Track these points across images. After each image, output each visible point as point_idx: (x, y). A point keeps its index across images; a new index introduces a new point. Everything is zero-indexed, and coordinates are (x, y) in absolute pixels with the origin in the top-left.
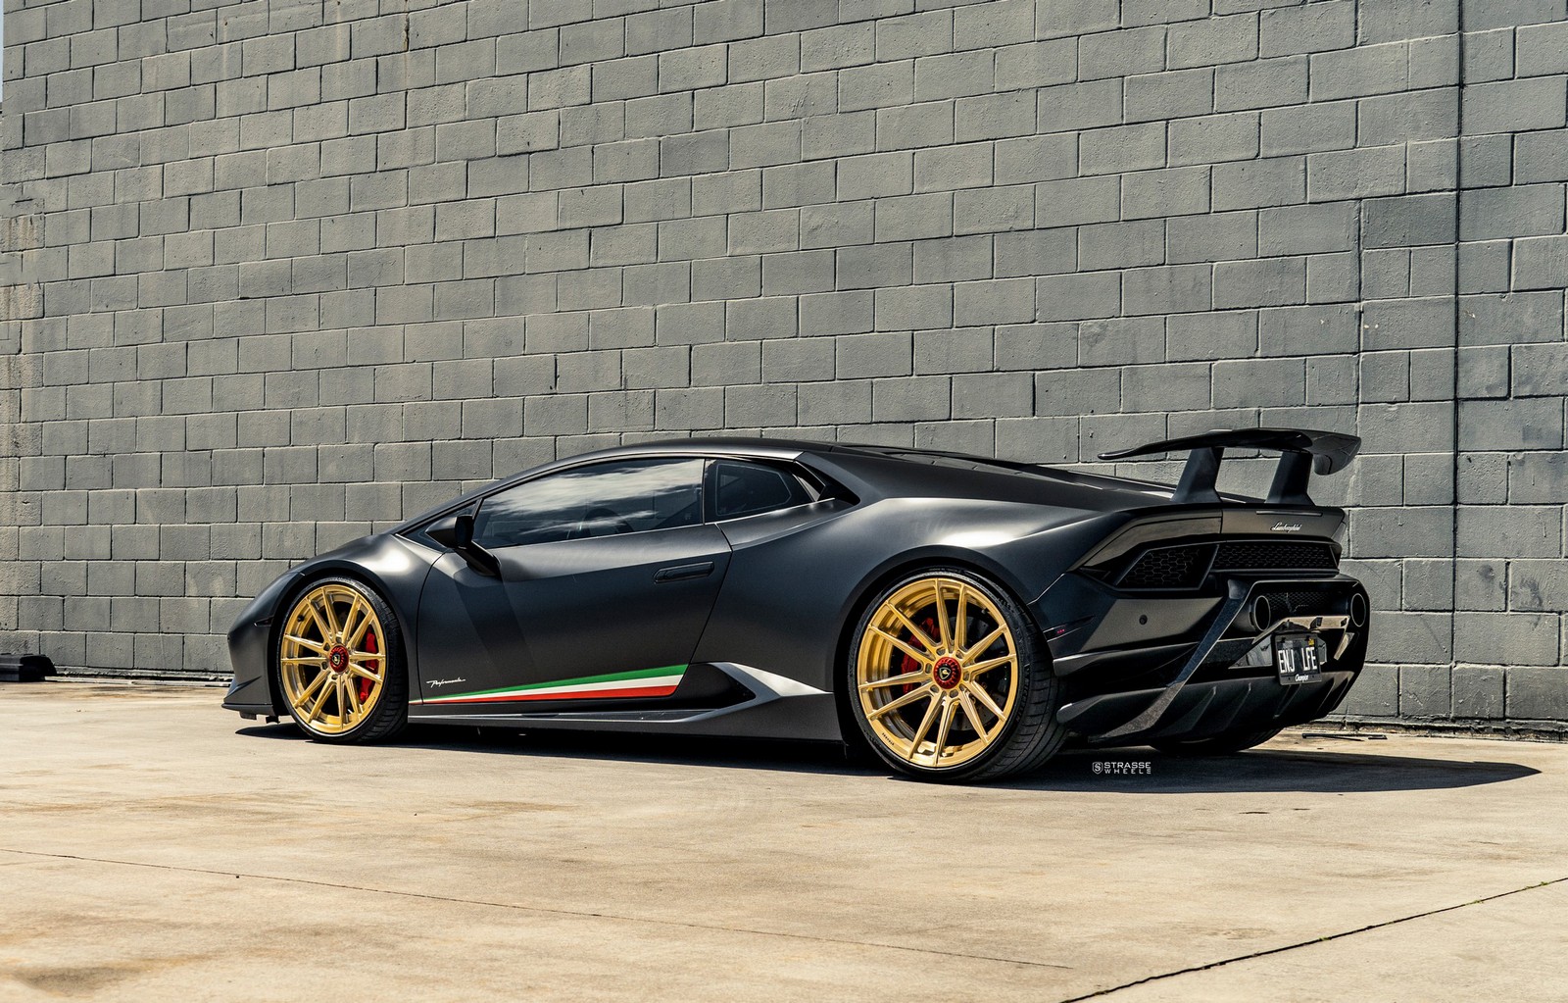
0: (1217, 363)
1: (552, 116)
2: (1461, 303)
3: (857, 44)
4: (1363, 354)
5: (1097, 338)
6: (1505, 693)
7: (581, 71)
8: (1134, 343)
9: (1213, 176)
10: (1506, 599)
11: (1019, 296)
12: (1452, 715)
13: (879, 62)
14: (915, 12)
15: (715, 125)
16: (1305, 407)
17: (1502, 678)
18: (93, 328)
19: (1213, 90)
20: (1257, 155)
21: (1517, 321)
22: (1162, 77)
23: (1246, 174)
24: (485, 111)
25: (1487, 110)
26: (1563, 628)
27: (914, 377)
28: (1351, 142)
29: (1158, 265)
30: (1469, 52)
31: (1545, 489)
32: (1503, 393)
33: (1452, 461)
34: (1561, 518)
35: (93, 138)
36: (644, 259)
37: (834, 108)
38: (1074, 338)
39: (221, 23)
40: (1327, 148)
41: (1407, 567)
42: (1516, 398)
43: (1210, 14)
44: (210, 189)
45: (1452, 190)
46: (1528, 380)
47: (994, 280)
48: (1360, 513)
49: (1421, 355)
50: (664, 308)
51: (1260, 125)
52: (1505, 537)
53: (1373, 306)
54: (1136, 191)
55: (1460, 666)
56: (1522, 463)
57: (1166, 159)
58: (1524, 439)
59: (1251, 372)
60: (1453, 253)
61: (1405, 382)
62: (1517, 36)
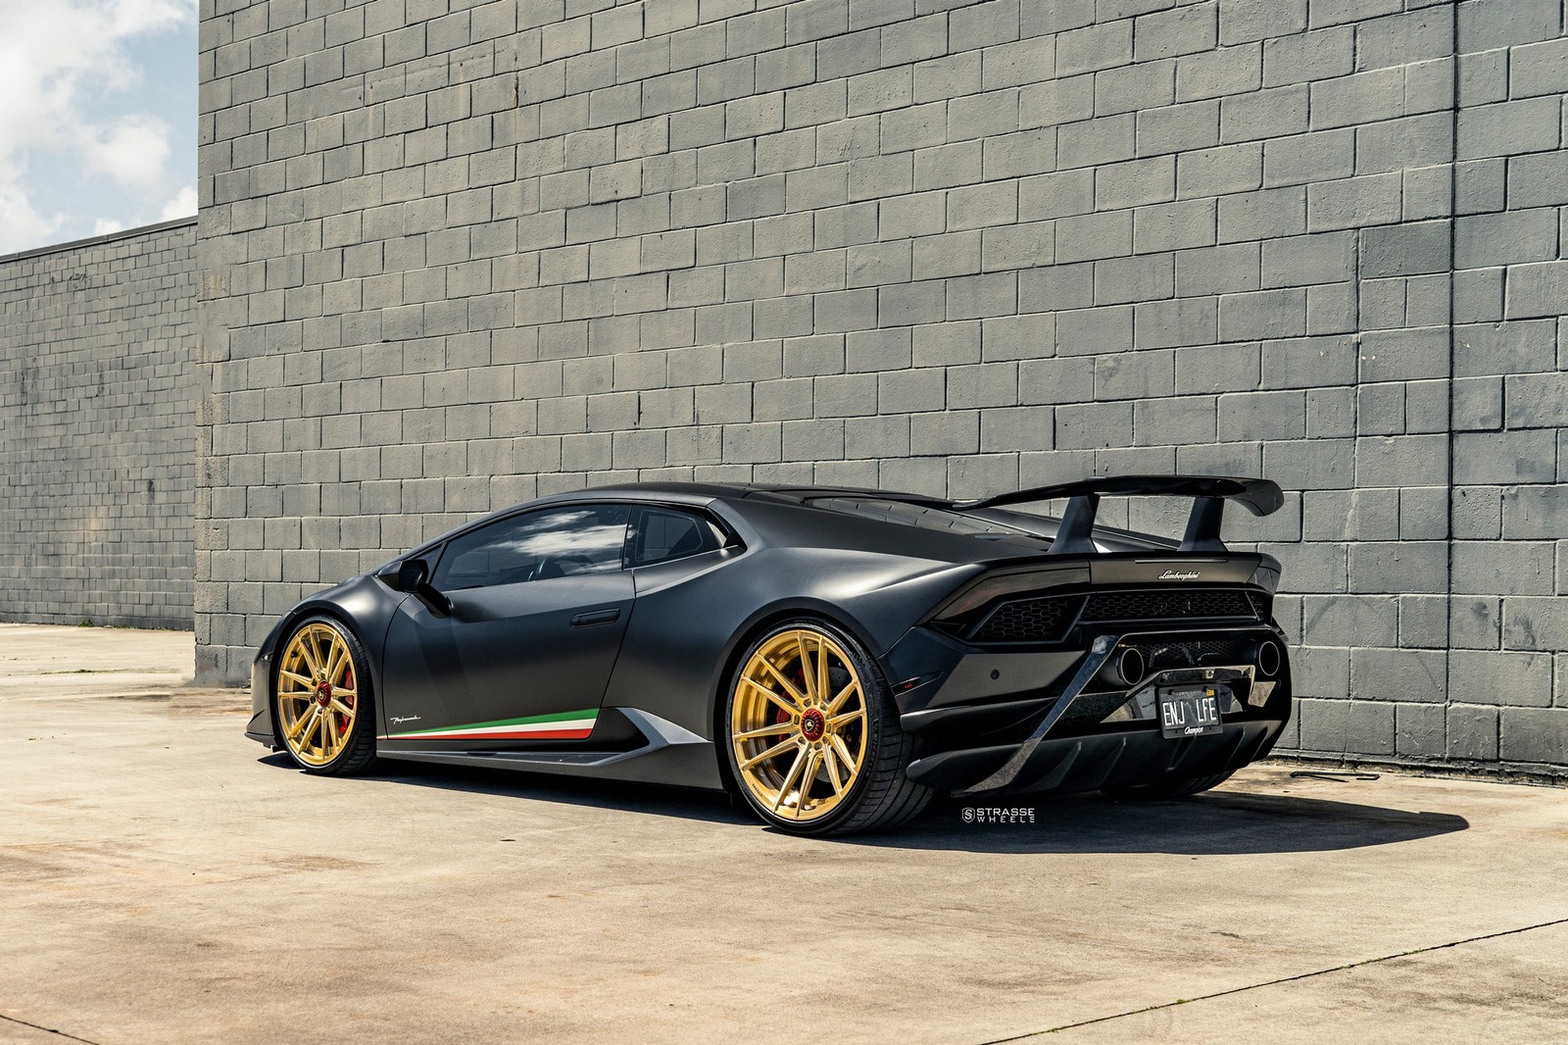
0: (1222, 396)
1: (636, 166)
2: (1456, 332)
3: (896, 88)
4: (1360, 386)
5: (1111, 372)
6: (1498, 734)
7: (660, 123)
8: (1146, 378)
9: (1219, 208)
10: (1500, 637)
11: (1041, 331)
12: (1447, 756)
13: (916, 104)
14: (948, 55)
15: (774, 170)
16: (1305, 440)
17: (1496, 718)
18: (266, 370)
19: (1219, 121)
20: (1261, 186)
21: (1510, 351)
22: (1171, 110)
23: (1251, 204)
24: (581, 162)
25: (1482, 134)
26: (1556, 668)
27: (947, 412)
28: (1350, 171)
29: (1168, 299)
30: (1464, 74)
31: (1537, 524)
32: (1497, 426)
33: (1446, 495)
34: (1555, 554)
35: (267, 195)
36: (713, 301)
37: (876, 151)
38: (1090, 373)
39: (368, 86)
40: (1326, 177)
41: (1402, 603)
42: (1509, 430)
43: (1217, 45)
44: (359, 241)
45: (1446, 217)
46: (1522, 411)
47: (1018, 316)
48: (1357, 547)
49: (1417, 387)
50: (730, 347)
51: (1263, 155)
52: (1498, 573)
53: (1370, 337)
54: (1147, 225)
55: (1454, 705)
56: (1515, 497)
57: (1175, 193)
58: (1518, 473)
59: (1254, 405)
60: (1447, 281)
61: (1401, 415)
62: (1511, 56)
